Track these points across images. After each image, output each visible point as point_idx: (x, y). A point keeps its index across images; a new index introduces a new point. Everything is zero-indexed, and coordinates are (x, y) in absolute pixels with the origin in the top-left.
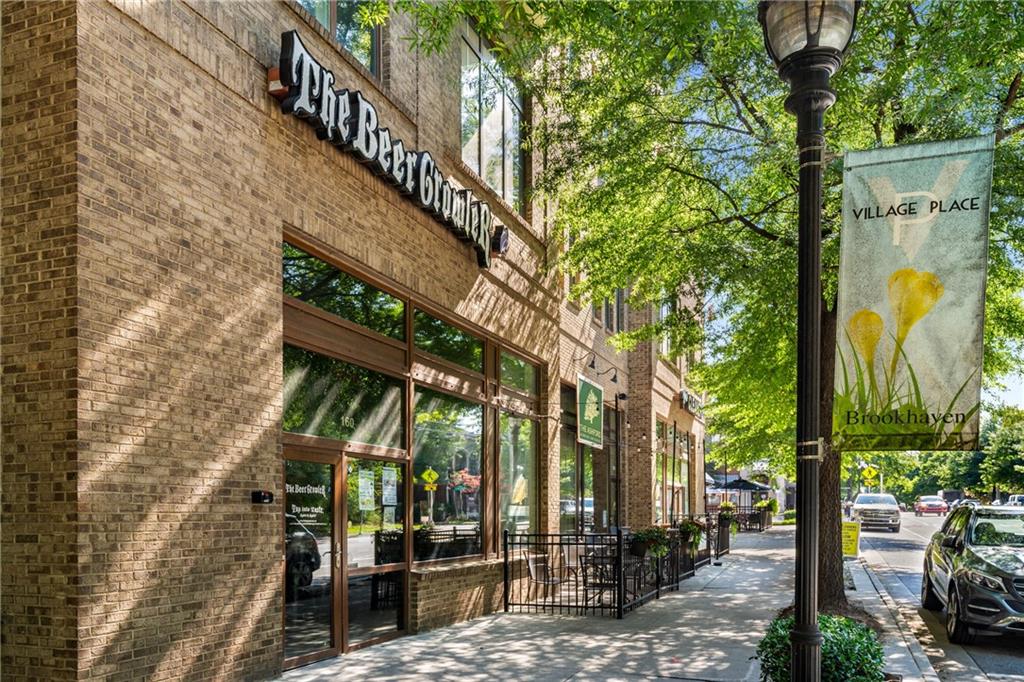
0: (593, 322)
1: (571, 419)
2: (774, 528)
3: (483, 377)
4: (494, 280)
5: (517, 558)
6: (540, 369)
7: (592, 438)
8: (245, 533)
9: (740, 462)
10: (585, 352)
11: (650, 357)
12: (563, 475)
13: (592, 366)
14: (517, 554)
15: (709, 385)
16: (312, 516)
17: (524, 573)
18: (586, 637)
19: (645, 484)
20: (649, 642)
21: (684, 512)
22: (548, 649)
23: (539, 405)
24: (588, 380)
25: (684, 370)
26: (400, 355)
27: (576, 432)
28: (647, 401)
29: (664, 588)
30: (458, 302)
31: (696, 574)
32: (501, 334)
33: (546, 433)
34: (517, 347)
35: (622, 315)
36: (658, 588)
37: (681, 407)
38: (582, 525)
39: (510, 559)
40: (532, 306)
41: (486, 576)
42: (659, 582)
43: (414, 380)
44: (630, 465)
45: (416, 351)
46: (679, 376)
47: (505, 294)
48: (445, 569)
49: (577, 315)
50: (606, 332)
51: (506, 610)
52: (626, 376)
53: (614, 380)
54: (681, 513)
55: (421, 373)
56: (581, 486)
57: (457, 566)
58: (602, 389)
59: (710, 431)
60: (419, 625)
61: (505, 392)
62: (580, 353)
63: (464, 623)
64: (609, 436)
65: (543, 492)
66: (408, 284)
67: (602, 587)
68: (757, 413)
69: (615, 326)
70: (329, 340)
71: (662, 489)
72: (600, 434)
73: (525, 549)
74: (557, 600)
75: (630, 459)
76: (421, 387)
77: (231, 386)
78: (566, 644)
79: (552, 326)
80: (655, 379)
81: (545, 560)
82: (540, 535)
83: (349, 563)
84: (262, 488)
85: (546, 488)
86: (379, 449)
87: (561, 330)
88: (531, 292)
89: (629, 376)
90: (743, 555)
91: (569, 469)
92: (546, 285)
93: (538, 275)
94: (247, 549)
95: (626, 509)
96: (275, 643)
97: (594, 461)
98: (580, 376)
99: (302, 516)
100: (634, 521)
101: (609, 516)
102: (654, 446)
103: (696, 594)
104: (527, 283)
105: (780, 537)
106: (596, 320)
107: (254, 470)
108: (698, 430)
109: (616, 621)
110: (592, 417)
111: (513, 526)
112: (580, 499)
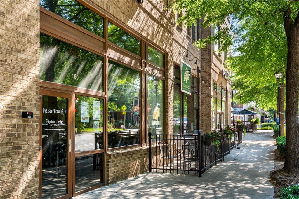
0: (187, 36)
1: (178, 81)
2: (258, 131)
3: (140, 58)
4: (145, 11)
5: (155, 145)
6: (165, 56)
7: (186, 90)
8: (19, 135)
9: (245, 102)
10: (184, 50)
11: (210, 53)
12: (175, 108)
13: (187, 56)
14: (156, 144)
15: (233, 67)
16: (56, 125)
17: (158, 153)
18: (186, 186)
19: (208, 111)
20: (213, 189)
21: (223, 124)
22: (168, 194)
23: (165, 72)
24: (185, 63)
25: (223, 59)
26: (101, 44)
27: (180, 87)
28: (209, 74)
29: (218, 160)
30: (128, 20)
31: (230, 152)
32: (149, 38)
33: (168, 86)
34: (155, 44)
35: (199, 34)
36: (215, 160)
37: (222, 77)
38: (183, 129)
39: (152, 146)
40: (162, 25)
41: (141, 155)
42: (215, 157)
43: (108, 57)
44: (202, 102)
45: (108, 43)
46: (221, 63)
47: (150, 19)
48: (124, 151)
49: (181, 33)
50: (192, 42)
51: (150, 171)
52: (200, 62)
53: (196, 63)
54: (222, 124)
55: (112, 54)
56: (182, 113)
57: (129, 150)
58: (191, 67)
59: (232, 88)
60: (110, 180)
61: (150, 66)
62: (182, 50)
63: (132, 178)
64: (194, 89)
65: (166, 114)
66: (105, 8)
67: (192, 160)
68: (253, 79)
69: (196, 39)
70: (66, 33)
71: (215, 113)
72: (190, 88)
73: (158, 141)
74: (172, 165)
75: (202, 100)
76: (111, 61)
77: (10, 53)
78: (176, 191)
79: (170, 36)
80: (212, 64)
81: (167, 147)
82: (165, 135)
83: (76, 149)
84: (28, 110)
85: (168, 112)
86: (92, 91)
87: (173, 39)
88: (162, 19)
89: (202, 62)
90: (248, 143)
91: (178, 105)
92: (168, 16)
93: (164, 11)
94: (20, 143)
95: (201, 122)
96: (35, 194)
97: (187, 101)
98: (182, 61)
99: (51, 125)
100: (204, 128)
101: (194, 125)
102: (212, 94)
103: (231, 163)
104: (160, 15)
105: (262, 135)
106: (189, 36)
107: (24, 100)
108: (229, 87)
109: (198, 178)
110: (187, 80)
111: (154, 130)
112: (182, 118)
